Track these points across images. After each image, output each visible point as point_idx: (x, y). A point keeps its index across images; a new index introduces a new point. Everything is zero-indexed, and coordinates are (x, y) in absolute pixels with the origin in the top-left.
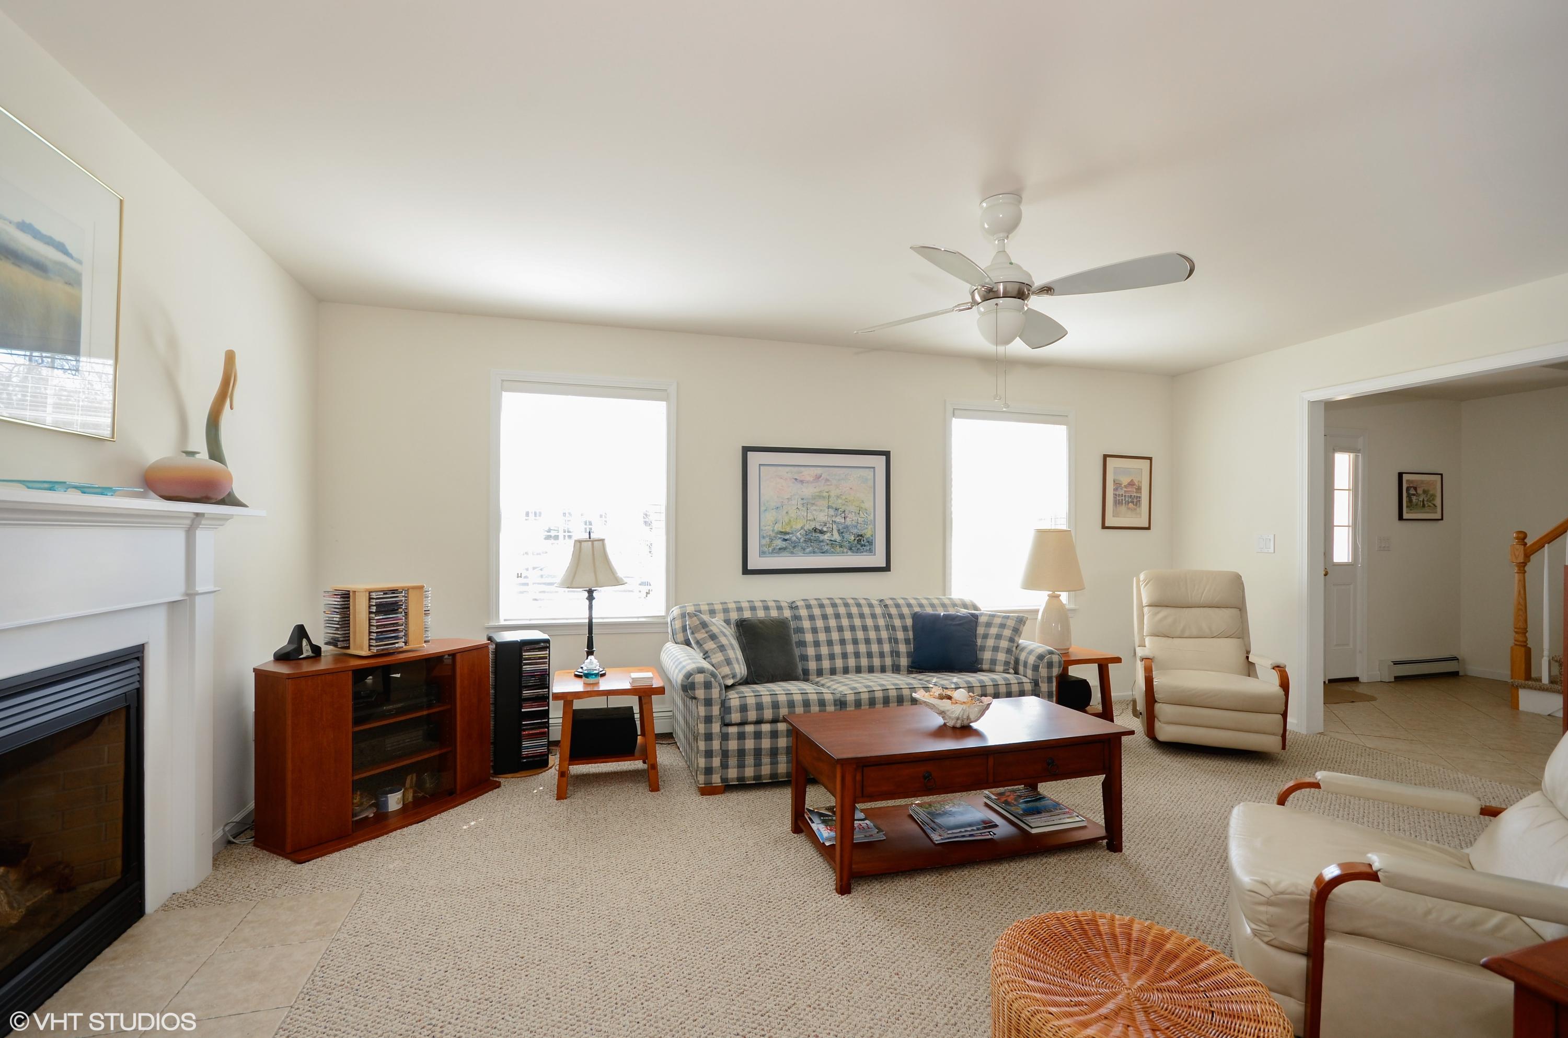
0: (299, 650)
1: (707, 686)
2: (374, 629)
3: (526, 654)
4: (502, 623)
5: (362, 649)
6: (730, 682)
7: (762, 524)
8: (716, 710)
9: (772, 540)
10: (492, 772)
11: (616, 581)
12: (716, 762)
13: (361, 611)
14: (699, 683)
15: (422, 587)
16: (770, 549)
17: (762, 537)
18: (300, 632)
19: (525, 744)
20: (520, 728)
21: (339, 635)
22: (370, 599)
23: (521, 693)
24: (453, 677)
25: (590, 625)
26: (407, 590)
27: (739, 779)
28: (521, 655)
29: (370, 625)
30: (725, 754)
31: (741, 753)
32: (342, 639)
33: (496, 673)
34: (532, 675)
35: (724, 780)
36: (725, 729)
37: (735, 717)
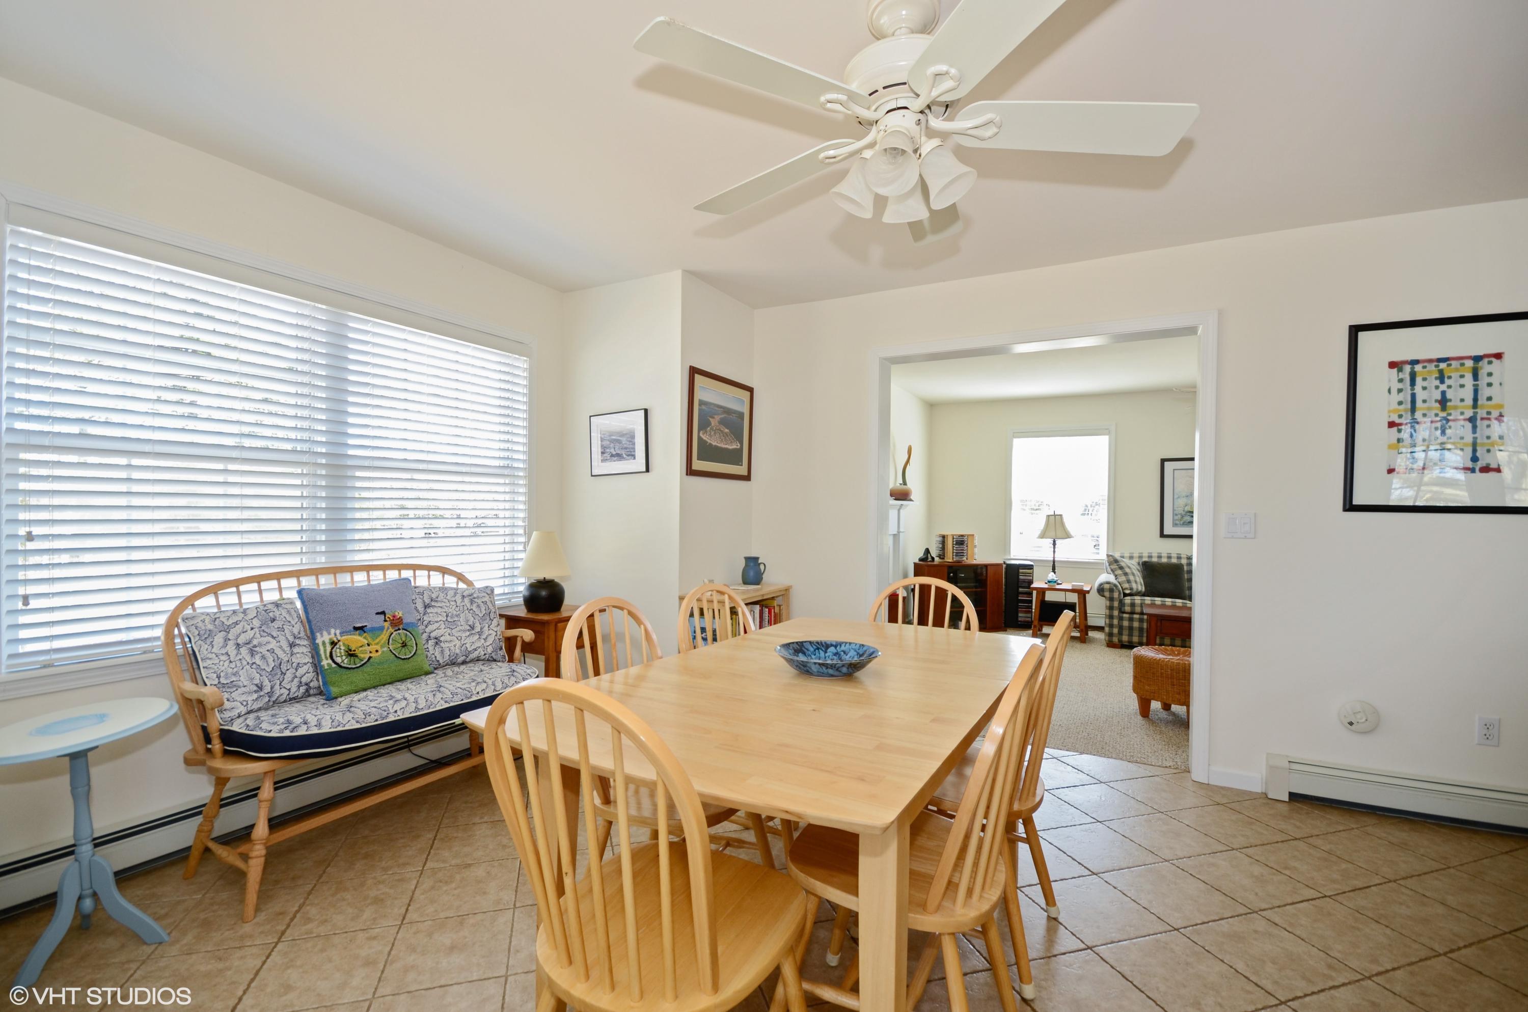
0: (927, 558)
1: (1111, 591)
2: (955, 551)
3: (1021, 571)
4: (1012, 557)
5: (950, 559)
6: (1127, 592)
7: (1175, 506)
8: (1116, 604)
9: (1182, 517)
10: (1003, 625)
11: (1068, 536)
12: (1115, 631)
13: (950, 543)
14: (1106, 589)
15: (973, 535)
16: (1182, 522)
17: (1175, 514)
18: (927, 551)
19: (1020, 615)
20: (1017, 607)
21: (941, 553)
22: (953, 538)
23: (1018, 590)
24: (986, 580)
25: (1054, 561)
26: (968, 535)
27: (1129, 642)
28: (1018, 571)
29: (953, 550)
30: (1121, 628)
31: (1131, 628)
32: (942, 556)
33: (1006, 578)
34: (1024, 581)
35: (1120, 641)
36: (1121, 615)
37: (1128, 609)
